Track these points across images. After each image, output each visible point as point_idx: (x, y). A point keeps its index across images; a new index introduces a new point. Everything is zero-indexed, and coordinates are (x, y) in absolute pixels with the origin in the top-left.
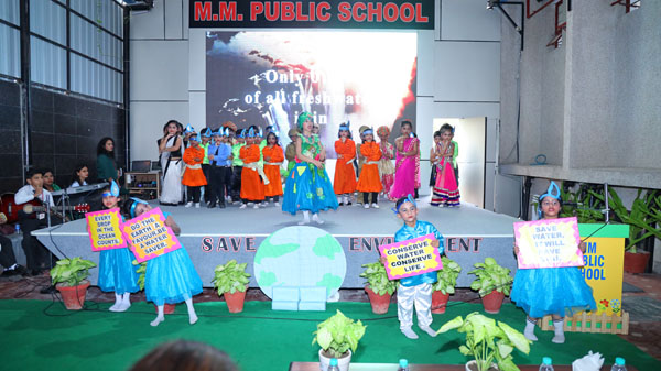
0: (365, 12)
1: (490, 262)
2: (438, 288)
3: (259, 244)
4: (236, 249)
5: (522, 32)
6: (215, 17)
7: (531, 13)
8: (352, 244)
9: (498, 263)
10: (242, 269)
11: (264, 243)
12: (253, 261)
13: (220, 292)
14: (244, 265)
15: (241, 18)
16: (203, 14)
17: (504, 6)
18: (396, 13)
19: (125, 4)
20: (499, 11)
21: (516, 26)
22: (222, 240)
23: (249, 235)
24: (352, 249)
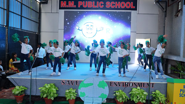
0: (115, 5)
1: (157, 92)
2: (140, 101)
3: (80, 83)
4: (72, 84)
5: (166, 11)
6: (67, 6)
7: (169, 5)
8: (111, 84)
9: (161, 92)
10: (74, 92)
11: (82, 83)
12: (78, 88)
13: (67, 99)
14: (75, 90)
15: (75, 6)
16: (63, 5)
17: (160, 3)
18: (125, 5)
19: (39, 2)
20: (158, 4)
21: (164, 9)
22: (68, 81)
23: (77, 80)
24: (111, 85)
